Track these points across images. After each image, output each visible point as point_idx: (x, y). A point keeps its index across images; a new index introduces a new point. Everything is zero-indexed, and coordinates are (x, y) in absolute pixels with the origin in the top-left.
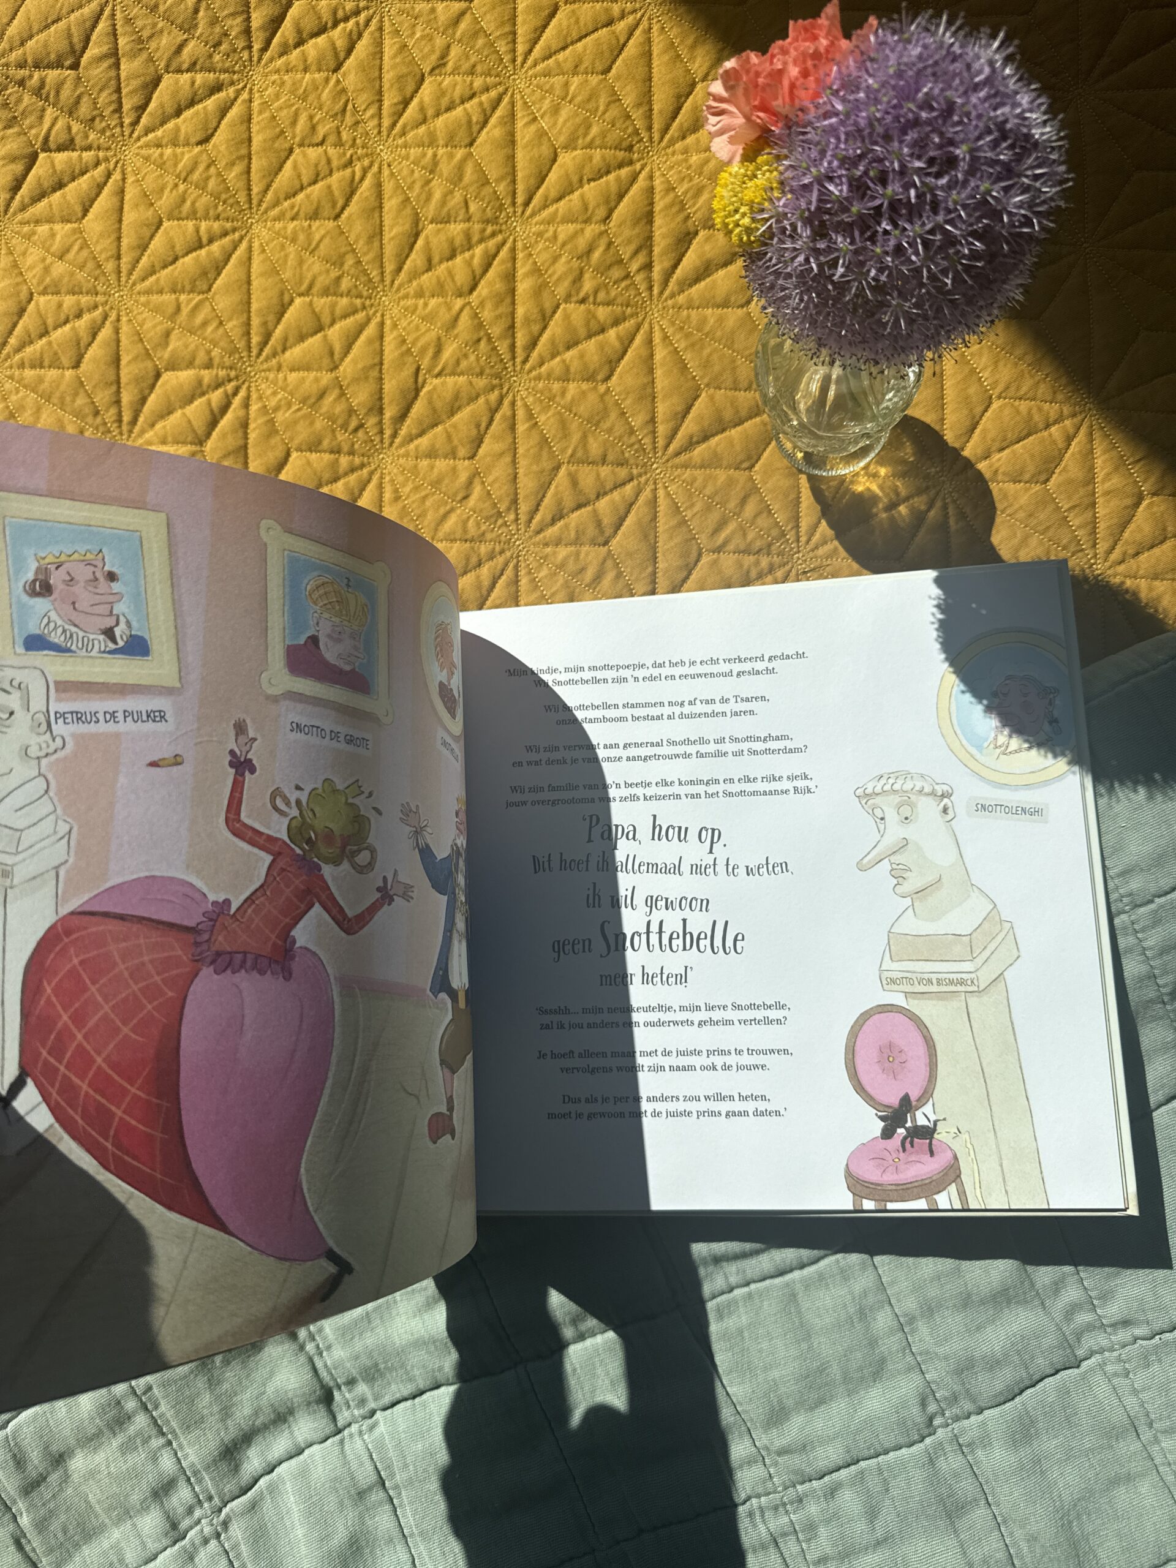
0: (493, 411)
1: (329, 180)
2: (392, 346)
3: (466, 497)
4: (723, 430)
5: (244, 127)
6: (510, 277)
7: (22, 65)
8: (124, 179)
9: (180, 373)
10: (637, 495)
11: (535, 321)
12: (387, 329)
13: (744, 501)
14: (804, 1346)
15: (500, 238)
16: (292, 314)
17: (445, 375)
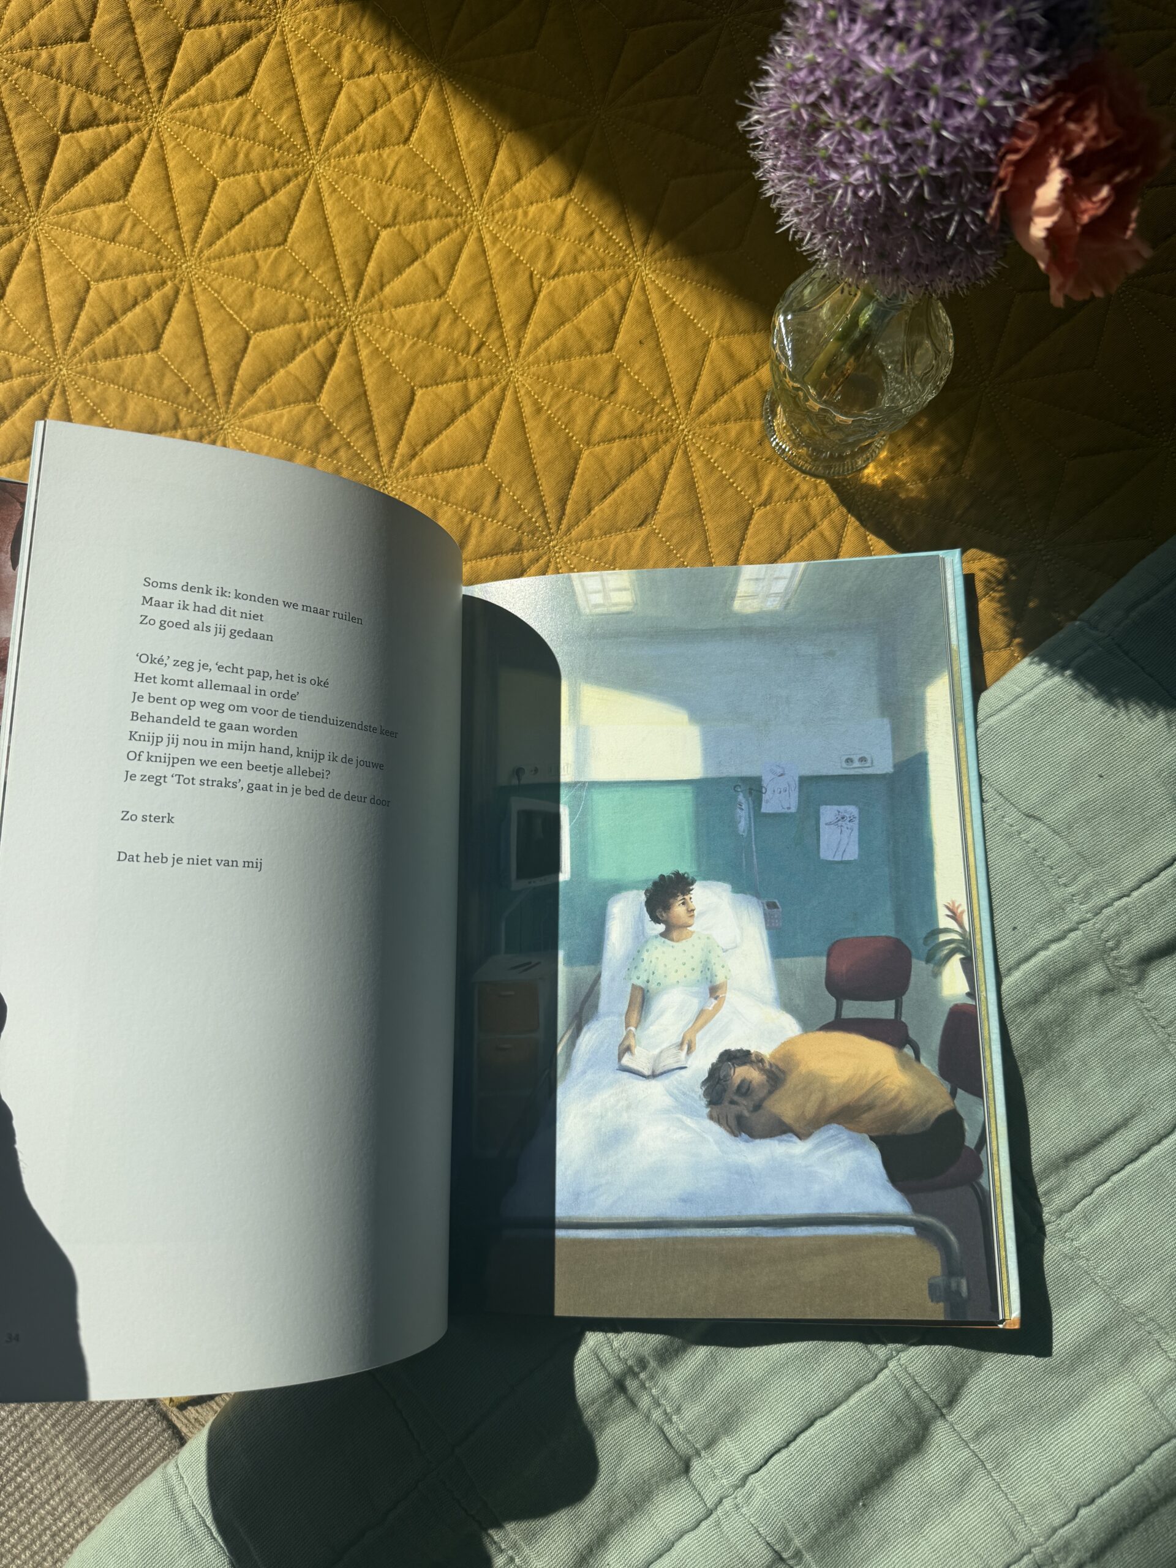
0: (624, 301)
1: (389, 105)
2: (498, 259)
3: (613, 391)
5: (285, 69)
6: (608, 164)
7: (25, 47)
8: (162, 146)
9: (272, 331)
11: (647, 202)
12: (487, 243)
16: (382, 247)
17: (564, 275)
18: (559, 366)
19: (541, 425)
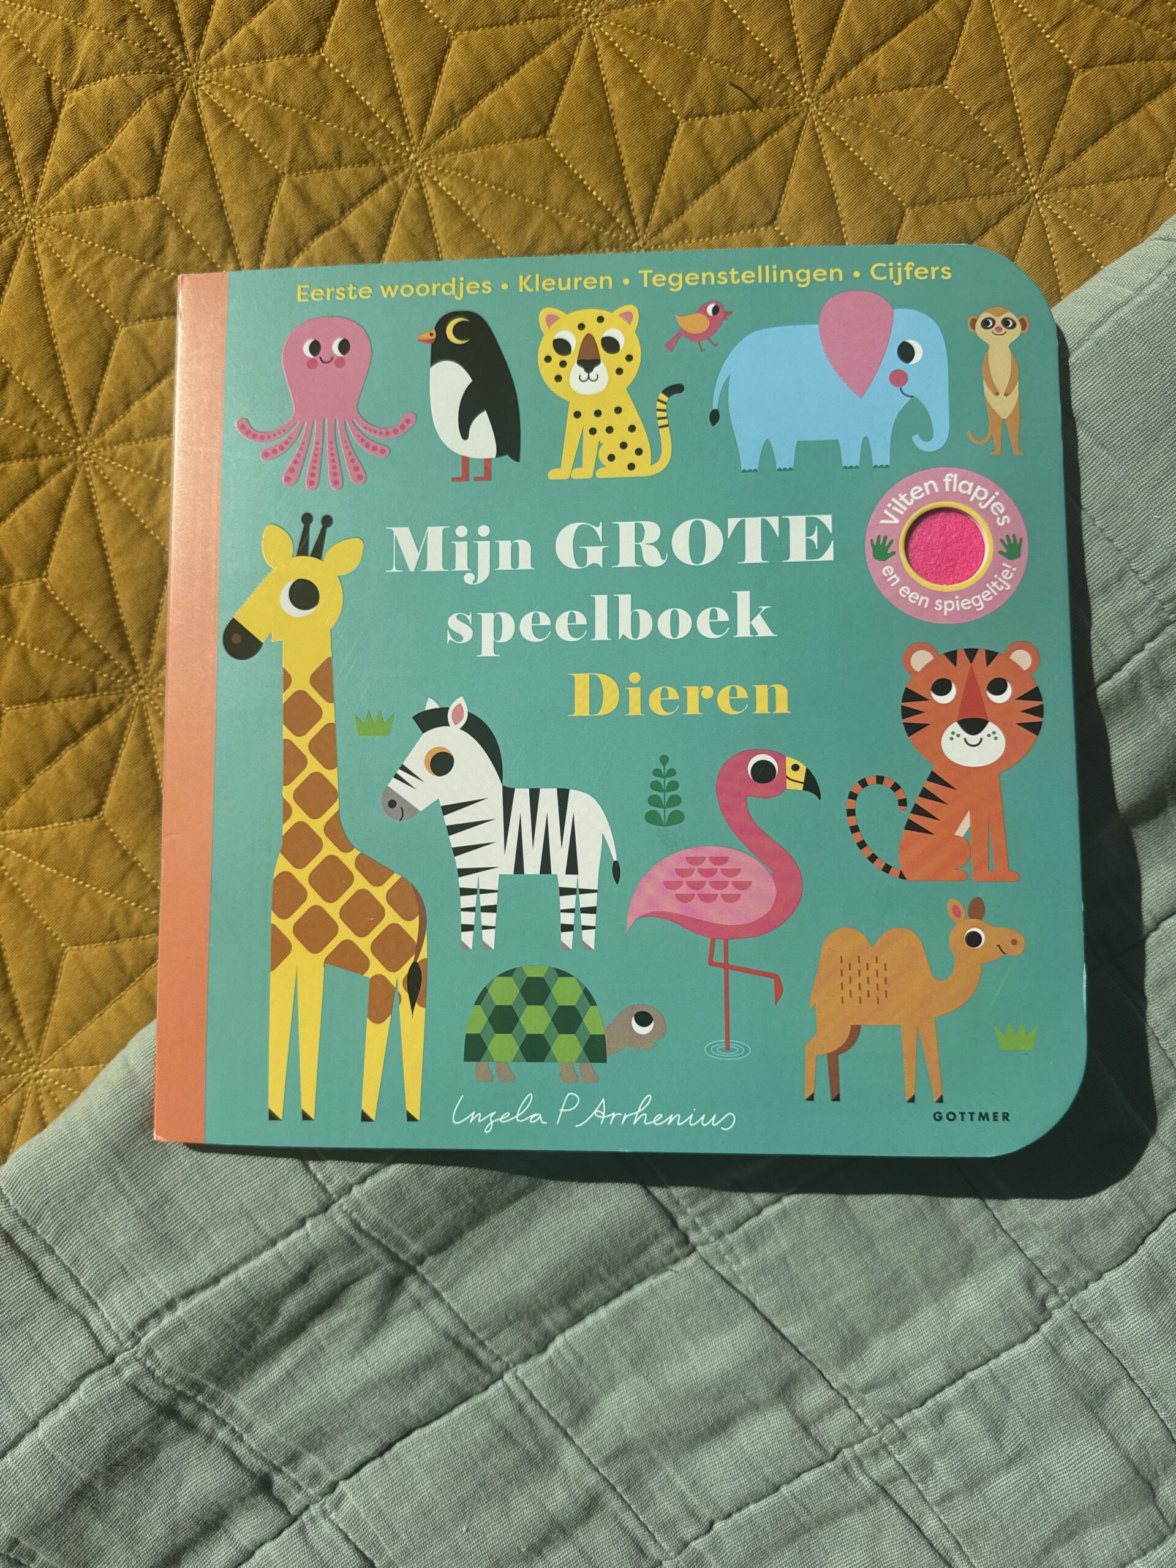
0: (167, 118)
3: (159, 251)
4: (493, 87)
10: (398, 199)
13: (545, 182)
14: (868, 1256)
17: (88, 82)
18: (87, 213)
19: (62, 292)
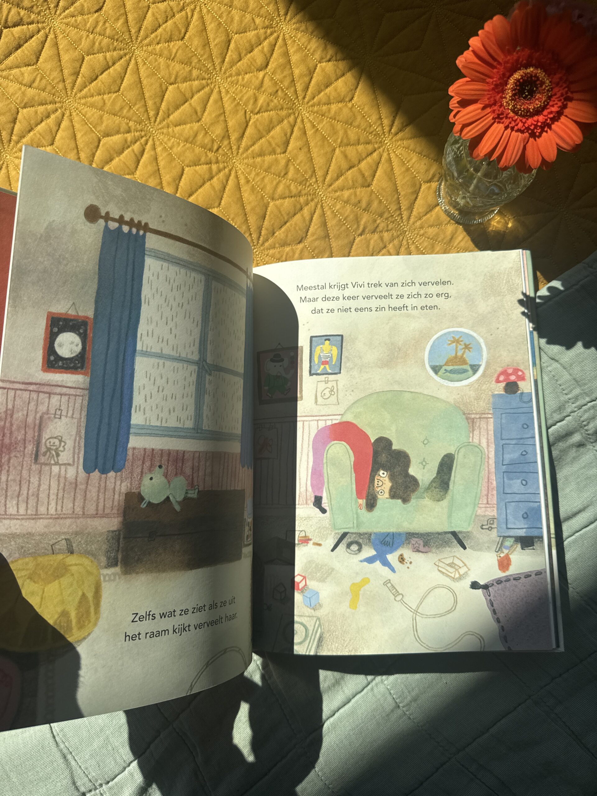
0: (293, 127)
1: (174, 19)
2: (229, 102)
3: (286, 173)
6: (286, 54)
8: (56, 37)
9: (112, 138)
10: (380, 158)
11: (305, 75)
12: (223, 94)
15: (275, 34)
16: (169, 95)
17: (262, 112)
18: (259, 159)
19: (249, 189)
